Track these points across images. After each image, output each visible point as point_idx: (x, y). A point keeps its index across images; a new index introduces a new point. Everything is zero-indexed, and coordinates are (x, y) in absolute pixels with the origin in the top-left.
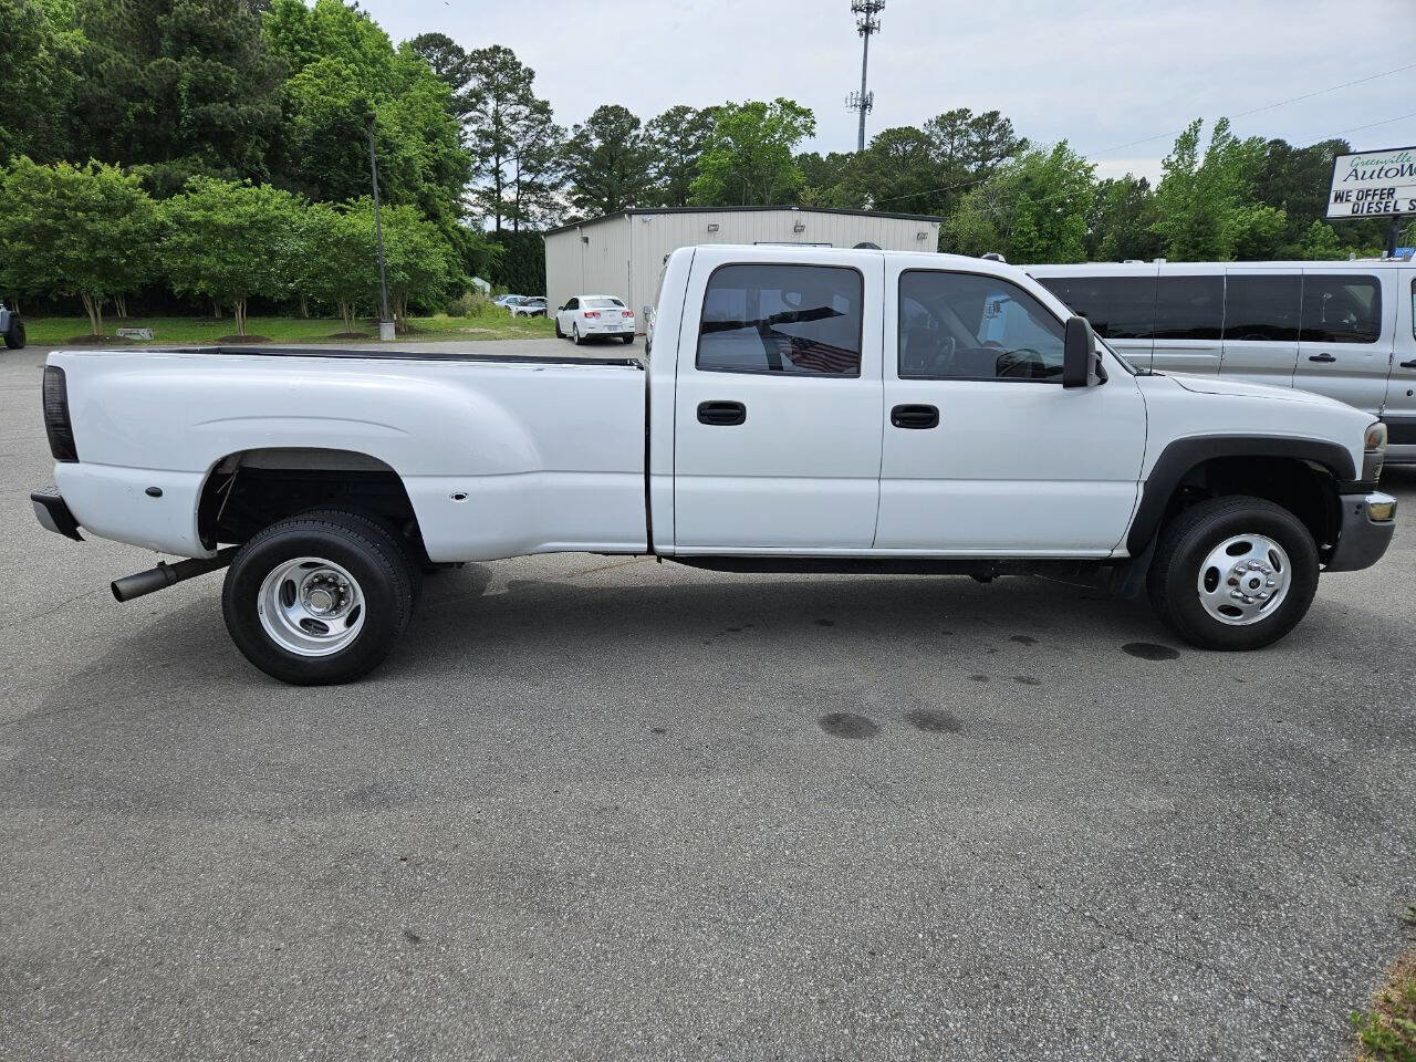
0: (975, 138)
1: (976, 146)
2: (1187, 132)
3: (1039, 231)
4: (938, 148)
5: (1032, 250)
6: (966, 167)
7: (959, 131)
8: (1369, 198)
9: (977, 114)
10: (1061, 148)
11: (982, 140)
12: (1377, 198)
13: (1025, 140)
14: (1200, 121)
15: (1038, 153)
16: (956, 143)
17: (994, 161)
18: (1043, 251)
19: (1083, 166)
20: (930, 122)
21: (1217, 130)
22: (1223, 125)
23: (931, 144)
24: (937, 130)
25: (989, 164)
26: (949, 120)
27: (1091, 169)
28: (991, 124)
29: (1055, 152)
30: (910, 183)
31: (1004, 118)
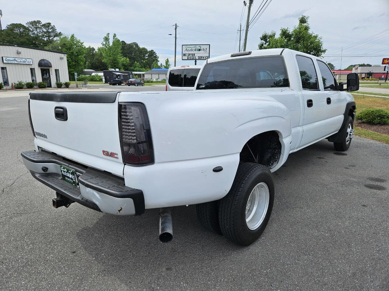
0: (45, 30)
1: (45, 33)
2: (106, 36)
3: (72, 59)
4: (32, 32)
5: (71, 65)
6: (43, 38)
7: (39, 27)
8: (190, 56)
9: (43, 22)
10: (73, 36)
11: (47, 31)
12: (192, 56)
13: (60, 33)
14: (109, 34)
15: (66, 37)
16: (38, 31)
17: (52, 38)
18: (74, 66)
19: (80, 42)
20: (28, 23)
21: (114, 37)
22: (115, 35)
23: (29, 30)
24: (31, 26)
25: (51, 38)
26: (34, 23)
27: (82, 43)
28: (49, 26)
29: (71, 37)
30: (25, 42)
31: (53, 25)
